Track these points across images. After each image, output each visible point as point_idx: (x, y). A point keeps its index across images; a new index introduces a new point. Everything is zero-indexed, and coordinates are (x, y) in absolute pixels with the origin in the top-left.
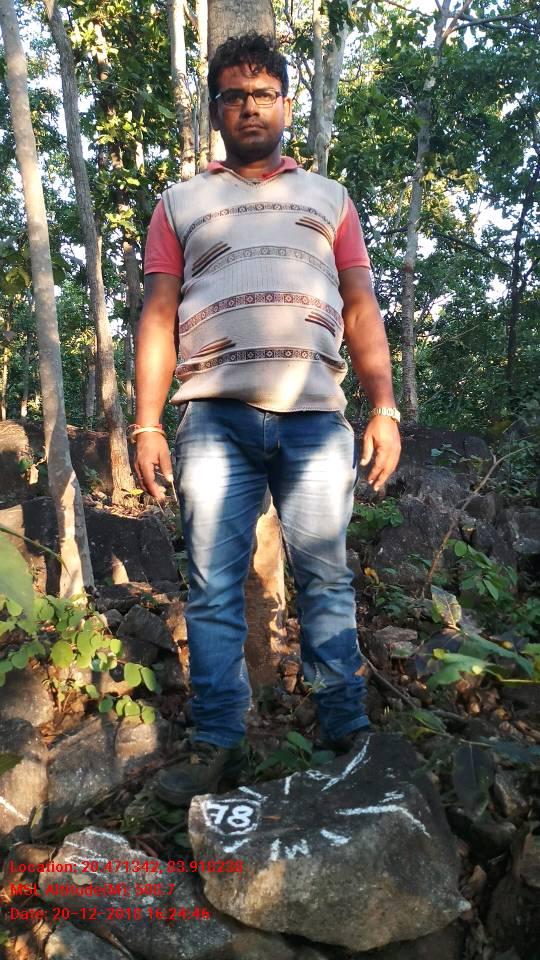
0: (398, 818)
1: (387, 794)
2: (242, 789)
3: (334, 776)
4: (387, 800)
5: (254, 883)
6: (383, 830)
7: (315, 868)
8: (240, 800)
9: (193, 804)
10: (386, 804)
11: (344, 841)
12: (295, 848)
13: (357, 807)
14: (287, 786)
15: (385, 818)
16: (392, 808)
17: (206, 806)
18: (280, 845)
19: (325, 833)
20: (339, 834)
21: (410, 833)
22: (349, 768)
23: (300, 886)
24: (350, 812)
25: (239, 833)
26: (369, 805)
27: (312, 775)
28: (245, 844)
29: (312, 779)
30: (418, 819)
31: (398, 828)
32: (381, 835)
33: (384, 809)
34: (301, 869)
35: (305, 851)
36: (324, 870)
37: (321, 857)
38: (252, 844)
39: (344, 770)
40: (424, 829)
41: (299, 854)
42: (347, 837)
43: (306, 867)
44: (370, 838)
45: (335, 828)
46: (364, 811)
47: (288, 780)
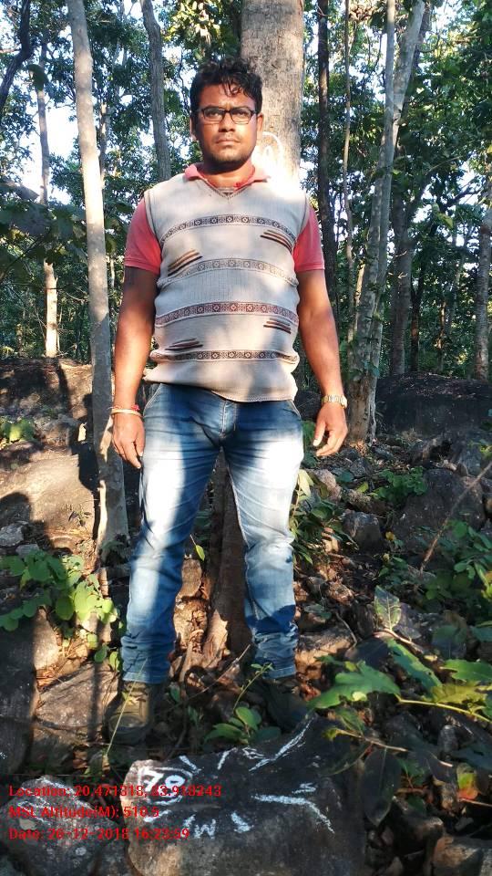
0: (303, 812)
1: (302, 785)
2: (183, 758)
3: (266, 757)
4: (300, 791)
5: (164, 854)
6: (287, 822)
7: (217, 850)
8: (176, 770)
9: (132, 769)
10: (297, 796)
11: (247, 828)
12: (205, 827)
13: (271, 794)
14: (222, 761)
15: (290, 811)
16: (300, 801)
17: (143, 772)
18: (193, 822)
19: (235, 818)
20: (245, 820)
21: (314, 827)
22: (282, 751)
23: (201, 864)
24: (265, 798)
25: (163, 803)
26: (282, 794)
27: (247, 753)
28: (164, 816)
29: (245, 757)
30: (324, 815)
31: (302, 821)
32: (282, 827)
33: (294, 801)
34: (204, 848)
35: (211, 833)
36: (224, 853)
37: (222, 841)
38: (170, 816)
39: (278, 752)
40: (329, 824)
41: (205, 834)
42: (250, 825)
43: (210, 848)
44: (272, 827)
45: (244, 812)
46: (276, 799)
47: (225, 754)
